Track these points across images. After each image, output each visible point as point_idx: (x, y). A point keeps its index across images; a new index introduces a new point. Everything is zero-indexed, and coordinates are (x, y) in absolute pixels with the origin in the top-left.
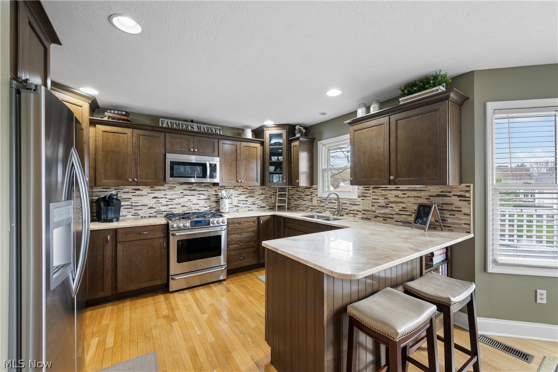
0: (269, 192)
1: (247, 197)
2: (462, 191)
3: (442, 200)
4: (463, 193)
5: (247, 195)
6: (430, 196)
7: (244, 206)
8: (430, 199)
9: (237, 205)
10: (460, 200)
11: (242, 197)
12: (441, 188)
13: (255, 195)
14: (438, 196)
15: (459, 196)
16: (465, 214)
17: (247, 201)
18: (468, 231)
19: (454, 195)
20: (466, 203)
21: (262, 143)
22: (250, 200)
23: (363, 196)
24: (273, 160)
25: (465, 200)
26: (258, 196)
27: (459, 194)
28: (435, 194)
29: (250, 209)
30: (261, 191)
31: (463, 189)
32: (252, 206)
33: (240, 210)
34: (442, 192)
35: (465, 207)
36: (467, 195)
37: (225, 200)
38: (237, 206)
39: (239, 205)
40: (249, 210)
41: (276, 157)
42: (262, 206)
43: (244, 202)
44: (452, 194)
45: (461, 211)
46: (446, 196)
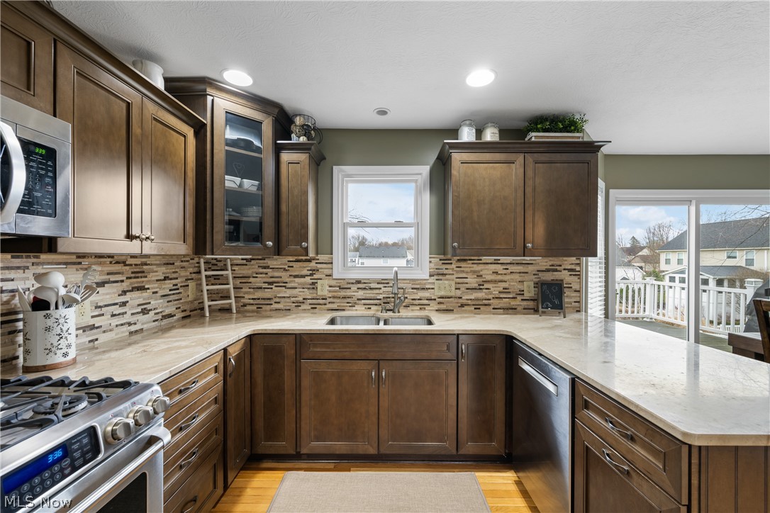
0: (183, 273)
1: (124, 293)
2: (572, 264)
3: (553, 275)
4: (573, 267)
5: (125, 286)
6: (538, 271)
7: (116, 321)
8: (538, 275)
9: (92, 322)
10: (570, 275)
11: (107, 294)
12: (550, 261)
13: (149, 282)
14: (548, 270)
15: (570, 270)
16: (575, 291)
17: (124, 304)
18: (578, 309)
19: (565, 269)
20: (576, 278)
21: (199, 129)
22: (135, 298)
23: (438, 274)
24: (228, 184)
25: (576, 275)
26: (153, 286)
27: (569, 267)
28: (544, 268)
29: (133, 328)
30: (163, 269)
31: (574, 262)
32: (140, 317)
33: (103, 338)
34: (553, 265)
35: (575, 282)
36: (578, 269)
37: (63, 311)
38: (93, 327)
39: (97, 322)
40: (131, 333)
41: (238, 180)
42: (167, 312)
43: (117, 310)
44: (563, 267)
45: (571, 287)
46: (556, 270)
